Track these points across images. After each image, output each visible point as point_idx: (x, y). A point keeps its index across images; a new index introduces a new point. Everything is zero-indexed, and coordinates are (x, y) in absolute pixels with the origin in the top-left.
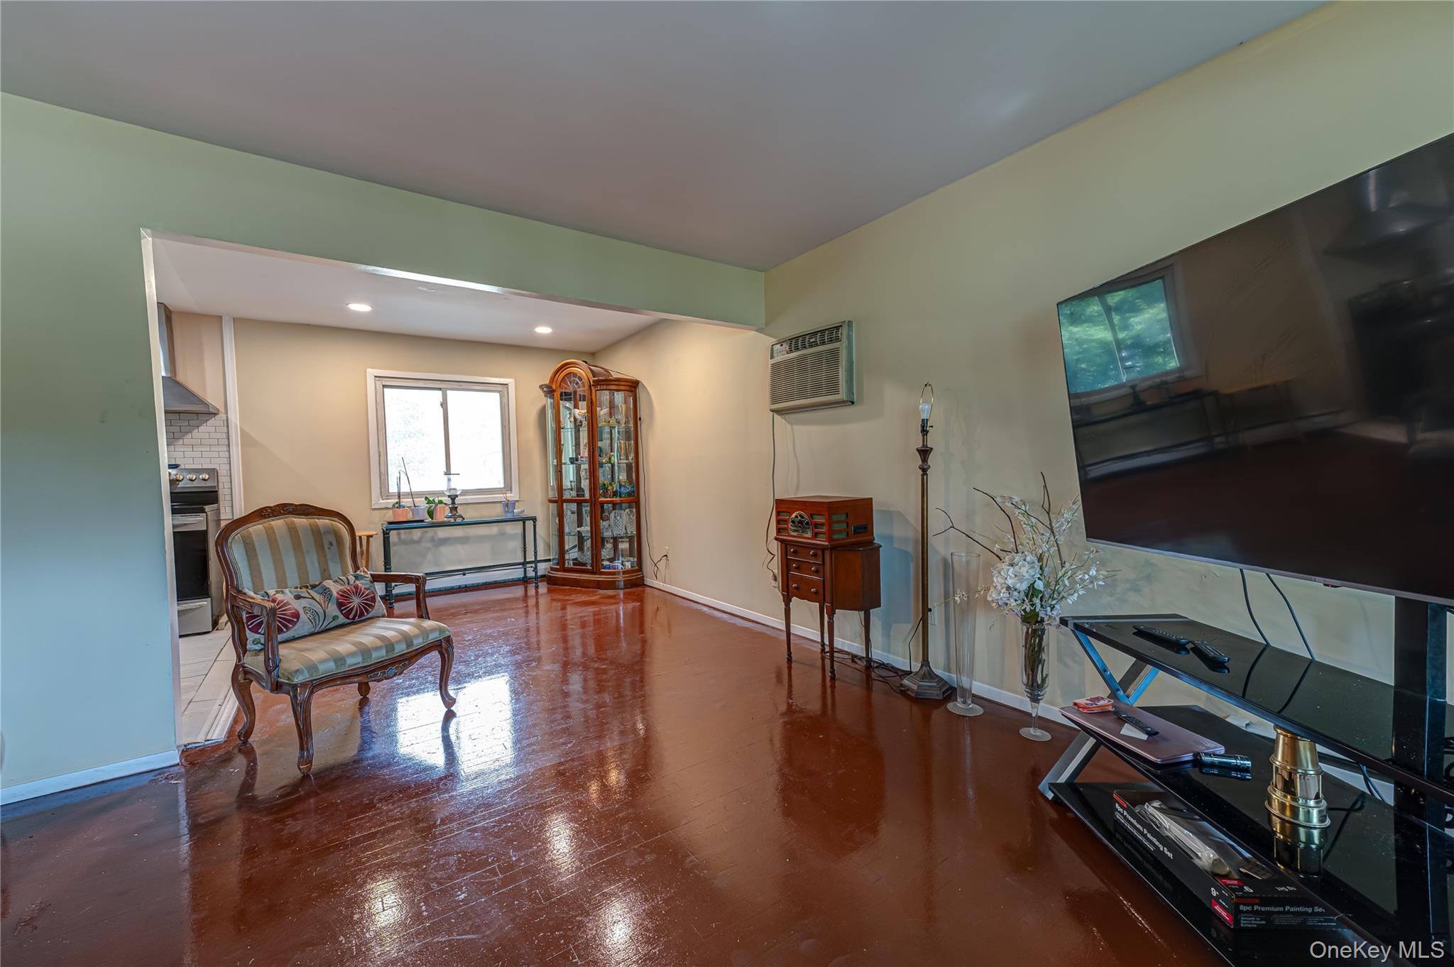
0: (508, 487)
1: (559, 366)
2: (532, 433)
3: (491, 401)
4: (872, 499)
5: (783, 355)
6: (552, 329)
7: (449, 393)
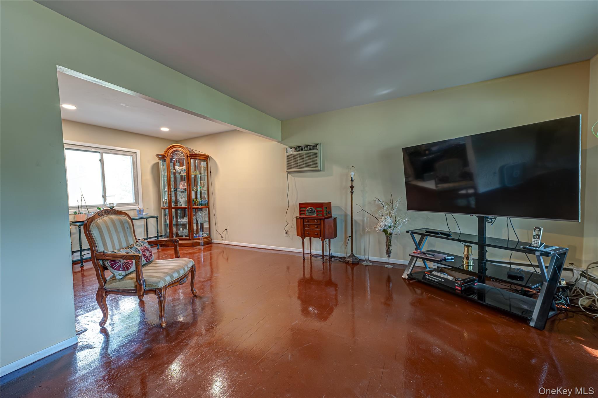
0: (137, 202)
1: (170, 146)
2: (148, 177)
3: (127, 160)
4: (331, 202)
5: (291, 152)
6: (170, 129)
7: (104, 155)
